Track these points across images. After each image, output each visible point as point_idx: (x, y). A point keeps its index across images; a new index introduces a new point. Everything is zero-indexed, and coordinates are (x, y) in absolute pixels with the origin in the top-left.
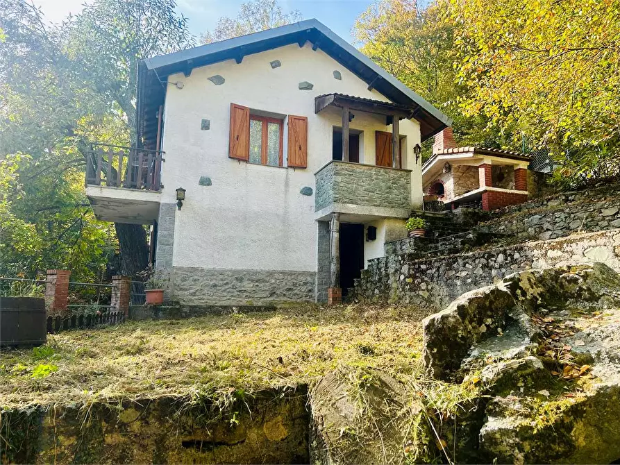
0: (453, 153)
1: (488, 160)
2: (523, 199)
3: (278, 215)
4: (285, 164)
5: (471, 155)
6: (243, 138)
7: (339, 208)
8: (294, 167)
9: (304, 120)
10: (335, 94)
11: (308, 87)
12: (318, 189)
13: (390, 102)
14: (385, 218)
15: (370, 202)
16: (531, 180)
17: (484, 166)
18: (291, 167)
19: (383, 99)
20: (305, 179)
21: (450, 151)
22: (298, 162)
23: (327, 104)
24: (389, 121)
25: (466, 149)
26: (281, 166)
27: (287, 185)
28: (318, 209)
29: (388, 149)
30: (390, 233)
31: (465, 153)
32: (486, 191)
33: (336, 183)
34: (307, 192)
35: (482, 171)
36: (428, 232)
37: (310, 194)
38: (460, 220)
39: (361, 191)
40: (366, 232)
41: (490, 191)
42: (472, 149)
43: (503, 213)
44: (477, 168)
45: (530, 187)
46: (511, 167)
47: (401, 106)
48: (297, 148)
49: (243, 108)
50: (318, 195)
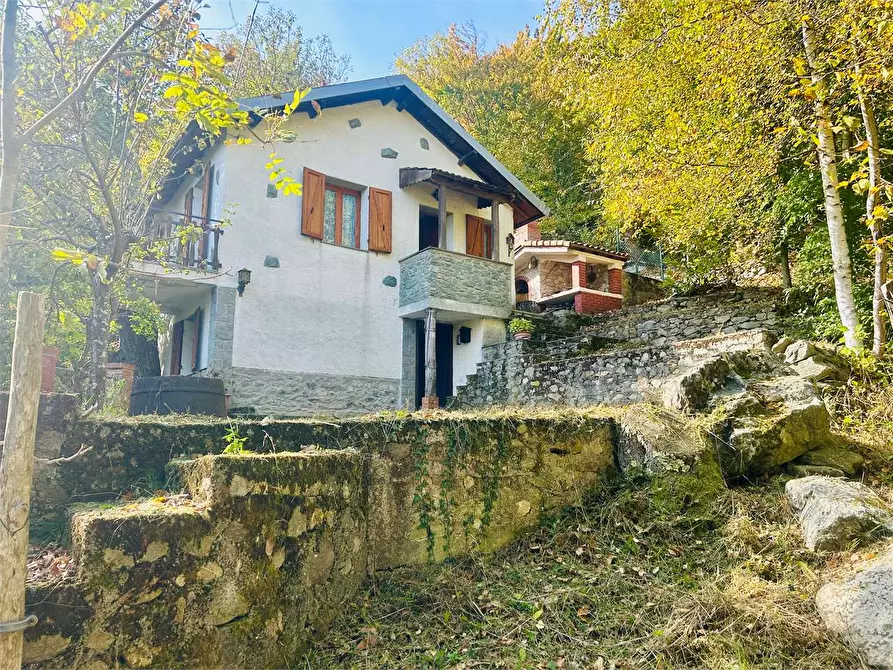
0: (543, 246)
1: (583, 257)
2: (617, 303)
3: (357, 309)
4: (364, 245)
5: (565, 250)
6: (317, 212)
7: (435, 303)
8: (377, 251)
9: (388, 194)
10: (434, 170)
11: (392, 155)
12: (405, 279)
13: (481, 181)
14: (483, 318)
15: (469, 298)
16: (625, 282)
17: (578, 263)
18: (372, 250)
19: (475, 177)
20: (388, 266)
21: (540, 243)
22: (381, 245)
23: (420, 180)
24: (482, 204)
25: (560, 243)
26: (357, 247)
27: (367, 273)
28: (403, 303)
29: (482, 238)
30: (488, 335)
31: (559, 249)
32: (580, 292)
33: (434, 274)
34: (390, 282)
35: (576, 269)
36: (535, 335)
37: (394, 285)
38: (563, 324)
39: (460, 284)
40: (456, 333)
41: (585, 293)
42: (567, 243)
43: (607, 318)
44: (569, 266)
45: (624, 290)
46: (604, 266)
47: (492, 187)
48: (380, 229)
49: (318, 175)
50: (404, 287)
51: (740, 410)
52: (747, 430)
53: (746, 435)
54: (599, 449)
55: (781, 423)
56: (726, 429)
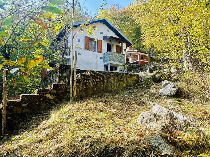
1: (140, 54)
2: (147, 63)
3: (95, 63)
4: (96, 51)
5: (136, 52)
6: (88, 44)
7: (110, 62)
8: (99, 52)
9: (101, 41)
10: (110, 36)
11: (102, 33)
12: (104, 58)
13: (119, 38)
14: (119, 65)
15: (117, 61)
16: (149, 59)
17: (139, 55)
18: (98, 52)
20: (101, 55)
21: (131, 51)
22: (100, 51)
23: (107, 38)
24: (120, 43)
25: (135, 51)
26: (95, 51)
27: (97, 56)
28: (104, 62)
29: (119, 49)
30: (120, 68)
32: (139, 61)
33: (110, 56)
34: (101, 58)
35: (139, 56)
36: (130, 68)
37: (102, 59)
38: (135, 67)
39: (115, 59)
40: (114, 68)
42: (137, 51)
43: (144, 65)
44: (137, 56)
45: (149, 60)
46: (145, 56)
47: (122, 39)
48: (100, 48)
49: (88, 37)
50: (104, 59)
51: (157, 73)
52: (157, 75)
53: (157, 76)
54: (136, 78)
55: (163, 74)
56: (154, 75)
